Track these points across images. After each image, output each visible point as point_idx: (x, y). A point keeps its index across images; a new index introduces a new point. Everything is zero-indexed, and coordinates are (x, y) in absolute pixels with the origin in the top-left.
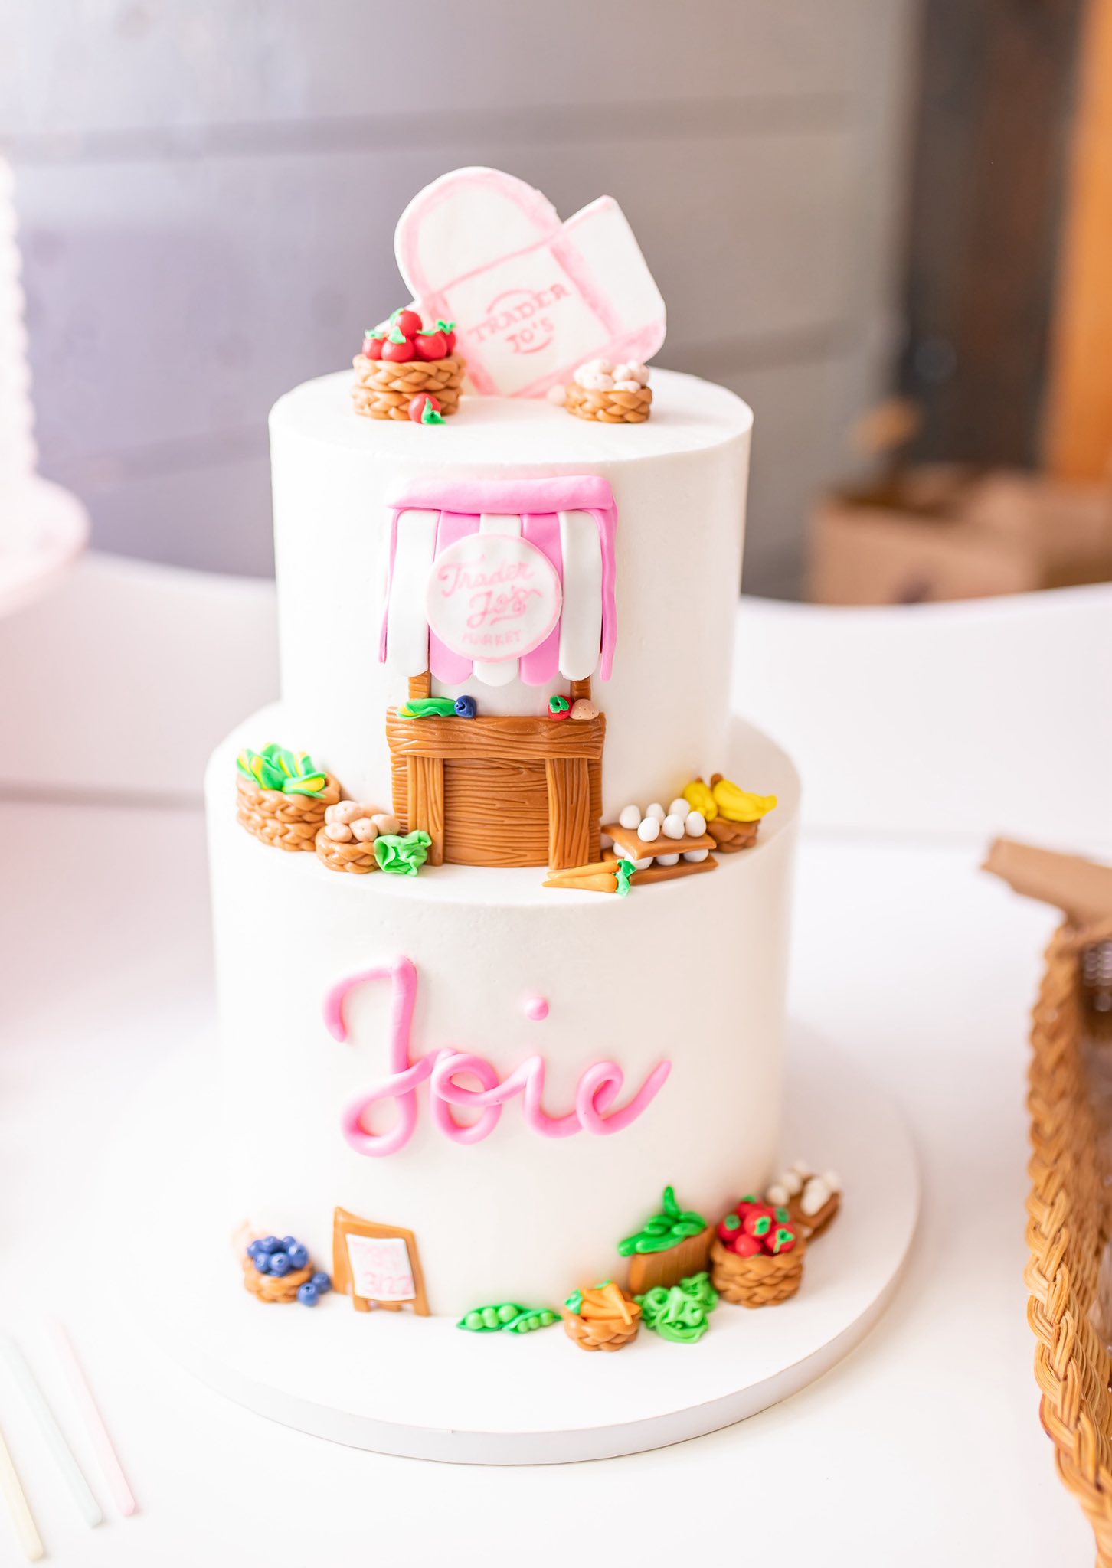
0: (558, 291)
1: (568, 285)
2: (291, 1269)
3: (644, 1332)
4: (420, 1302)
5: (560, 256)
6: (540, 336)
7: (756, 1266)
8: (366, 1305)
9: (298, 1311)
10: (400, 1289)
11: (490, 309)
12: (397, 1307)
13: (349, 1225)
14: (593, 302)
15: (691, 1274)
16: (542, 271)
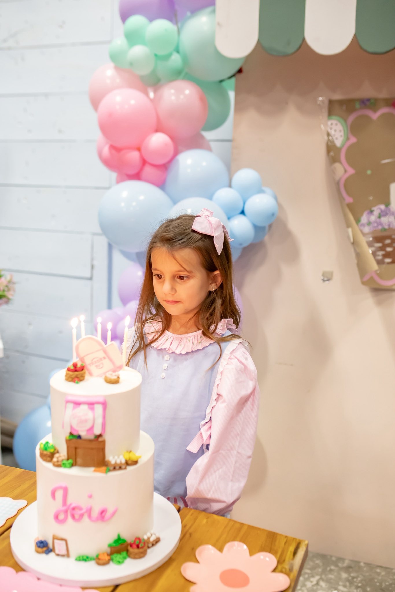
0: (104, 358)
1: (106, 357)
2: (44, 547)
3: (111, 562)
4: (68, 555)
5: (105, 352)
6: (101, 366)
7: (136, 550)
8: (58, 555)
9: (44, 555)
10: (64, 552)
11: (92, 360)
12: (63, 556)
13: (55, 538)
14: (111, 360)
15: (123, 551)
16: (101, 354)
